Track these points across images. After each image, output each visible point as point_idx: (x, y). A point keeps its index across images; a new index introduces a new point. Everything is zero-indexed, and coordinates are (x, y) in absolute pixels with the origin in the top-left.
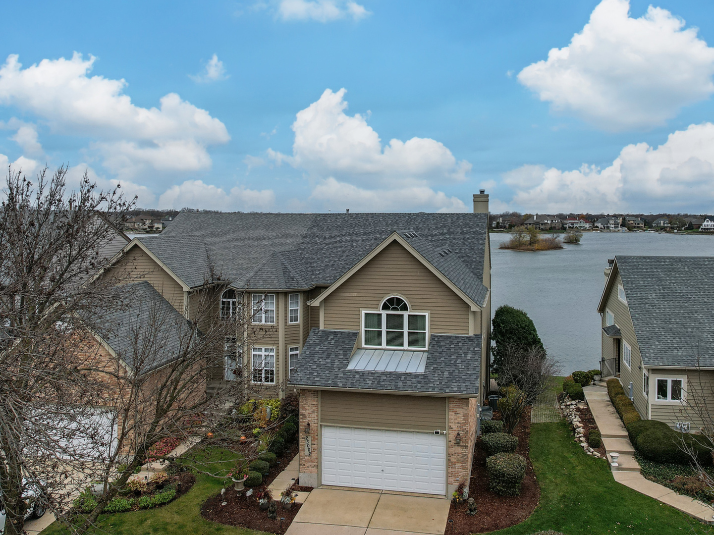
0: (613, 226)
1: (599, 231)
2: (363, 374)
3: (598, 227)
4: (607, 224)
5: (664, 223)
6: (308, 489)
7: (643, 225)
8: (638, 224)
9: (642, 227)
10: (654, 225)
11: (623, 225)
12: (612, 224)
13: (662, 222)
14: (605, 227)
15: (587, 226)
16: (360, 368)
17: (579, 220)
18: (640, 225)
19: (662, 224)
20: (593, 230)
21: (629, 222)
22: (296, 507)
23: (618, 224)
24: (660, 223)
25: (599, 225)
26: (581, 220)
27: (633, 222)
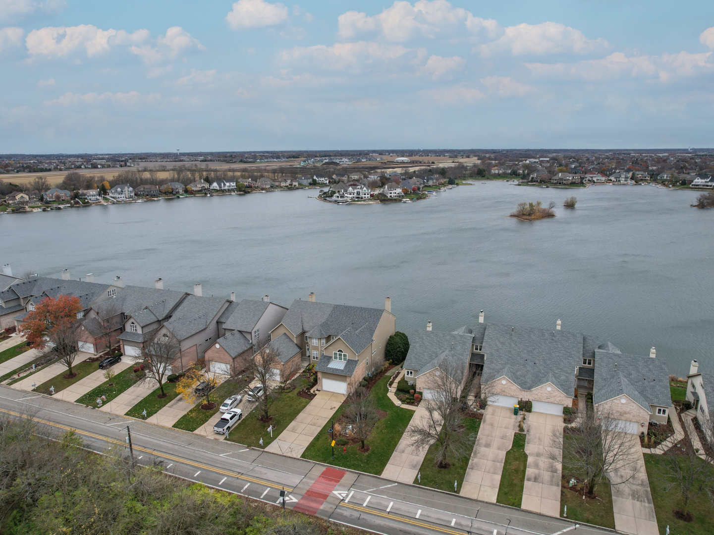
0: (624, 179)
1: (611, 184)
2: (330, 368)
3: (611, 180)
4: (619, 178)
5: (667, 177)
6: (319, 391)
7: (649, 178)
8: (645, 177)
9: (648, 180)
10: (658, 178)
11: (632, 179)
12: (623, 178)
13: (665, 176)
14: (617, 180)
15: (603, 179)
16: (330, 367)
17: (597, 174)
18: (647, 178)
19: (665, 178)
20: (607, 183)
21: (638, 176)
22: (316, 394)
23: (628, 178)
24: (664, 177)
25: (613, 179)
26: (599, 175)
27: (640, 176)
